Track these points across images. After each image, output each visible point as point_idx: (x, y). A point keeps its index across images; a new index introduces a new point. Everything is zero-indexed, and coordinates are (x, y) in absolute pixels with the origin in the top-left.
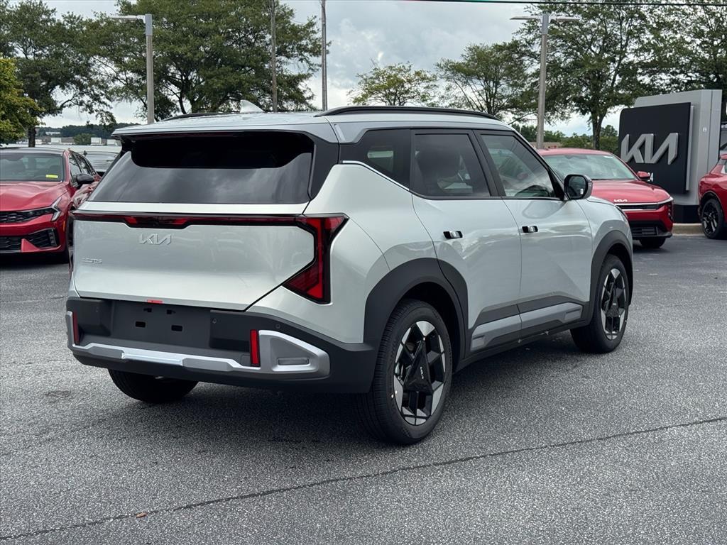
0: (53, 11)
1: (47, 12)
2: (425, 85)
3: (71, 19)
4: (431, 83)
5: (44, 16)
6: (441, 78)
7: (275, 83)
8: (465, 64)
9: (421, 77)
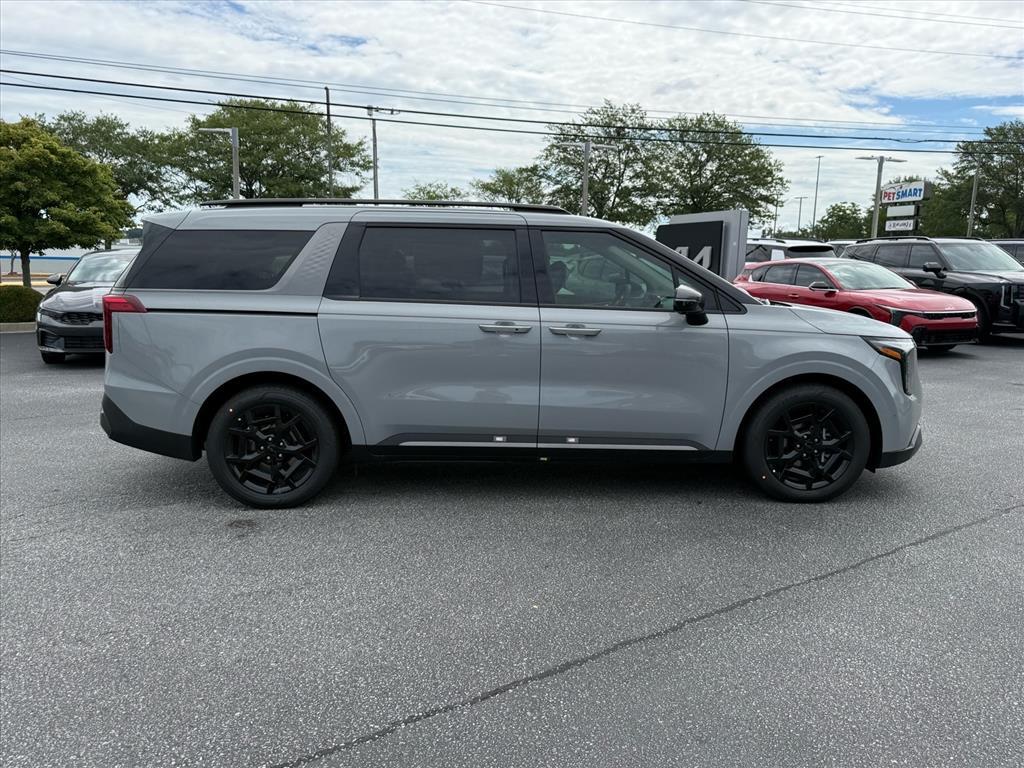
0: (127, 125)
1: (121, 126)
3: (144, 133)
5: (118, 130)
7: (333, 193)
8: (492, 184)
9: (456, 193)
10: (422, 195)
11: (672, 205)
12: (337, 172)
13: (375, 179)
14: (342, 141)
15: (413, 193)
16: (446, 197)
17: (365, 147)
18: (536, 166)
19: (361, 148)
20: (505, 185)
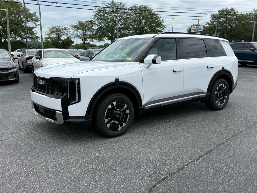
2: (66, 31)
4: (68, 30)
6: (71, 29)
7: (26, 29)
8: (77, 26)
9: (66, 29)
10: (54, 29)
11: (133, 33)
12: (27, 22)
13: (41, 24)
14: (28, 12)
15: (52, 29)
16: (62, 30)
17: (36, 14)
18: (92, 20)
19: (35, 14)
20: (81, 26)
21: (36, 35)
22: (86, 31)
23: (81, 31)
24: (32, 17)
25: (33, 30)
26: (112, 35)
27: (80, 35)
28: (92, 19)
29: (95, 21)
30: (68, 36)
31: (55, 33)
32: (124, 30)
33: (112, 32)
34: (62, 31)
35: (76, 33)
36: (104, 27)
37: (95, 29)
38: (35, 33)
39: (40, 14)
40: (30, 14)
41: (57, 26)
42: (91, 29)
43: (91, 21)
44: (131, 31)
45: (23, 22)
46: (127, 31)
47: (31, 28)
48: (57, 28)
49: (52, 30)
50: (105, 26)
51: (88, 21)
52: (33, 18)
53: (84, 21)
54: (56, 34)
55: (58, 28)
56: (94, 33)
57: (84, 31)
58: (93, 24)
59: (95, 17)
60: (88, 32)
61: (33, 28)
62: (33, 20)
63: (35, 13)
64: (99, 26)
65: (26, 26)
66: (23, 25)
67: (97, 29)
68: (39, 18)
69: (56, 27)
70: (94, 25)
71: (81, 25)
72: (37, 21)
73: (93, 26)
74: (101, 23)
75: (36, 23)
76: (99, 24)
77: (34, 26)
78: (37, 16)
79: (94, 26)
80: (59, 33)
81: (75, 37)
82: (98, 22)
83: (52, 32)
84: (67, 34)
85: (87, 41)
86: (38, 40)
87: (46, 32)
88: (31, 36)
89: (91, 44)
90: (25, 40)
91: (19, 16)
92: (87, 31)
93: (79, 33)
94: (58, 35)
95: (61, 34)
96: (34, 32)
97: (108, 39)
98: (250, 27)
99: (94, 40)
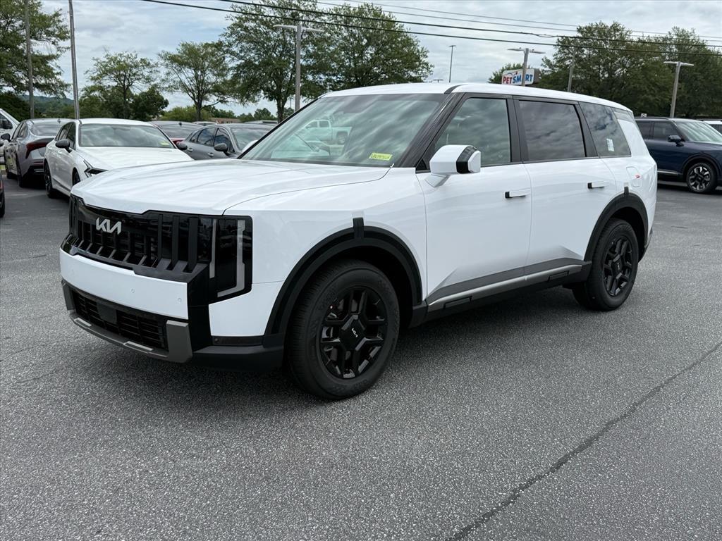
2: (148, 70)
4: (153, 69)
6: (162, 65)
7: (30, 61)
8: (179, 56)
9: (145, 63)
10: (112, 64)
11: (339, 82)
12: (33, 41)
13: (73, 47)
14: (37, 12)
15: (104, 62)
16: (136, 66)
17: (61, 18)
18: (221, 42)
19: (56, 19)
20: (191, 57)
21: (58, 77)
22: (203, 72)
23: (190, 73)
24: (49, 26)
25: (49, 65)
26: (280, 87)
27: (187, 84)
28: (223, 39)
29: (230, 45)
30: (152, 83)
31: (113, 76)
32: (313, 74)
33: (279, 78)
34: (134, 70)
35: (176, 76)
36: (257, 63)
37: (230, 66)
38: (54, 71)
39: (72, 18)
40: (43, 18)
41: (121, 55)
42: (219, 67)
43: (219, 46)
44: (334, 78)
45: (20, 40)
46: (322, 76)
47: (44, 59)
48: (119, 62)
49: (107, 66)
50: (260, 60)
51: (210, 43)
52: (50, 29)
53: (198, 43)
54: (117, 77)
55: (124, 62)
56: (229, 78)
57: (199, 73)
58: (227, 52)
59: (232, 34)
60: (211, 75)
61: (51, 57)
62: (49, 34)
63: (57, 15)
64: (241, 58)
65: (28, 51)
66: (20, 47)
67: (238, 68)
68: (69, 28)
69: (119, 58)
70: (228, 55)
71: (189, 54)
72: (62, 37)
73: (224, 58)
74: (249, 50)
75: (62, 43)
76: (242, 54)
77: (55, 52)
78: (61, 24)
79: (227, 59)
80: (125, 76)
81: (171, 89)
82: (239, 46)
83: (106, 72)
84: (148, 80)
85: (207, 99)
86: (65, 93)
87: (87, 72)
88: (43, 82)
89: (217, 110)
90: (27, 93)
91: (8, 23)
92: (207, 72)
93: (183, 77)
94: (124, 81)
95: (133, 77)
96: (52, 69)
97: (267, 97)
98: (662, 78)
99: (229, 99)
